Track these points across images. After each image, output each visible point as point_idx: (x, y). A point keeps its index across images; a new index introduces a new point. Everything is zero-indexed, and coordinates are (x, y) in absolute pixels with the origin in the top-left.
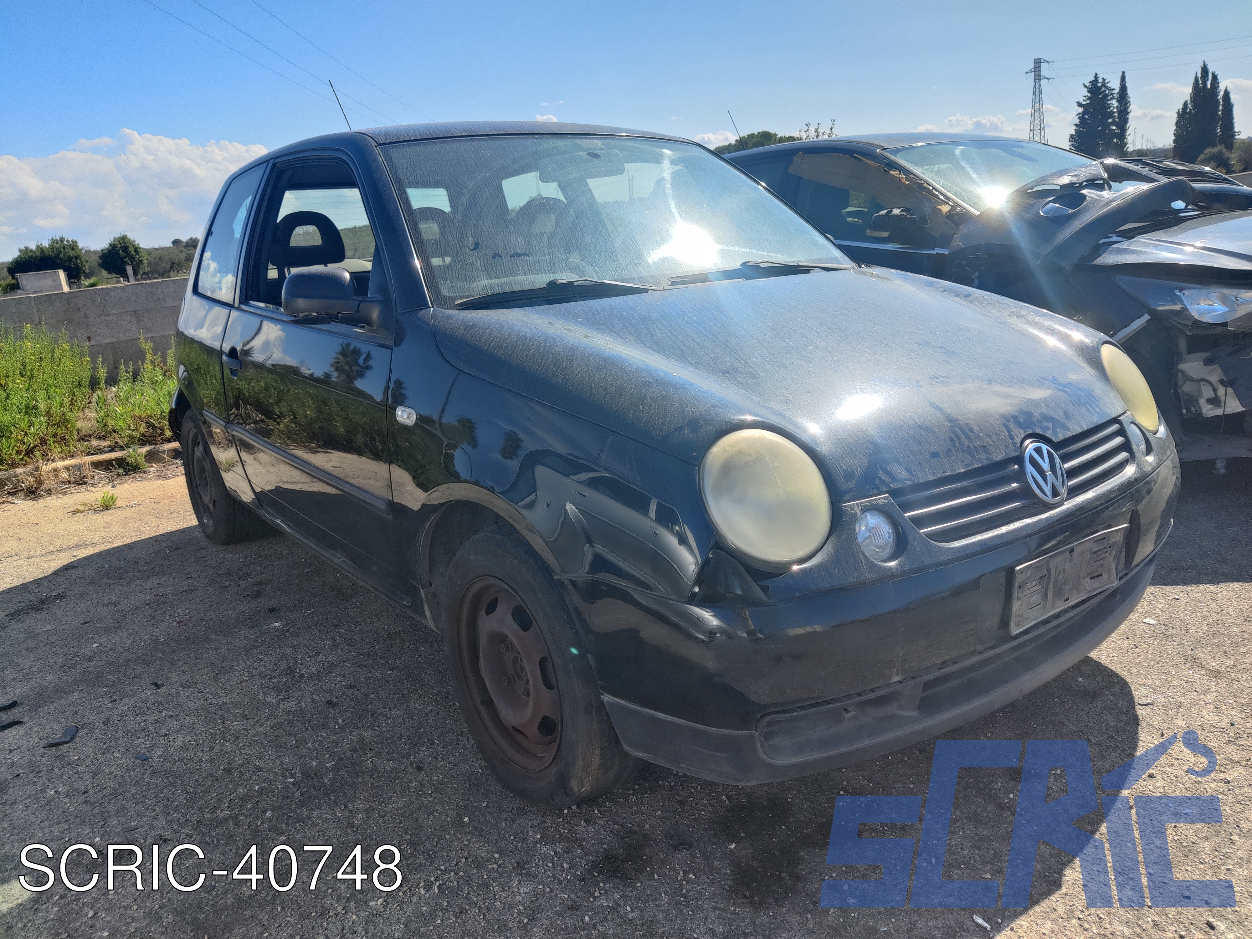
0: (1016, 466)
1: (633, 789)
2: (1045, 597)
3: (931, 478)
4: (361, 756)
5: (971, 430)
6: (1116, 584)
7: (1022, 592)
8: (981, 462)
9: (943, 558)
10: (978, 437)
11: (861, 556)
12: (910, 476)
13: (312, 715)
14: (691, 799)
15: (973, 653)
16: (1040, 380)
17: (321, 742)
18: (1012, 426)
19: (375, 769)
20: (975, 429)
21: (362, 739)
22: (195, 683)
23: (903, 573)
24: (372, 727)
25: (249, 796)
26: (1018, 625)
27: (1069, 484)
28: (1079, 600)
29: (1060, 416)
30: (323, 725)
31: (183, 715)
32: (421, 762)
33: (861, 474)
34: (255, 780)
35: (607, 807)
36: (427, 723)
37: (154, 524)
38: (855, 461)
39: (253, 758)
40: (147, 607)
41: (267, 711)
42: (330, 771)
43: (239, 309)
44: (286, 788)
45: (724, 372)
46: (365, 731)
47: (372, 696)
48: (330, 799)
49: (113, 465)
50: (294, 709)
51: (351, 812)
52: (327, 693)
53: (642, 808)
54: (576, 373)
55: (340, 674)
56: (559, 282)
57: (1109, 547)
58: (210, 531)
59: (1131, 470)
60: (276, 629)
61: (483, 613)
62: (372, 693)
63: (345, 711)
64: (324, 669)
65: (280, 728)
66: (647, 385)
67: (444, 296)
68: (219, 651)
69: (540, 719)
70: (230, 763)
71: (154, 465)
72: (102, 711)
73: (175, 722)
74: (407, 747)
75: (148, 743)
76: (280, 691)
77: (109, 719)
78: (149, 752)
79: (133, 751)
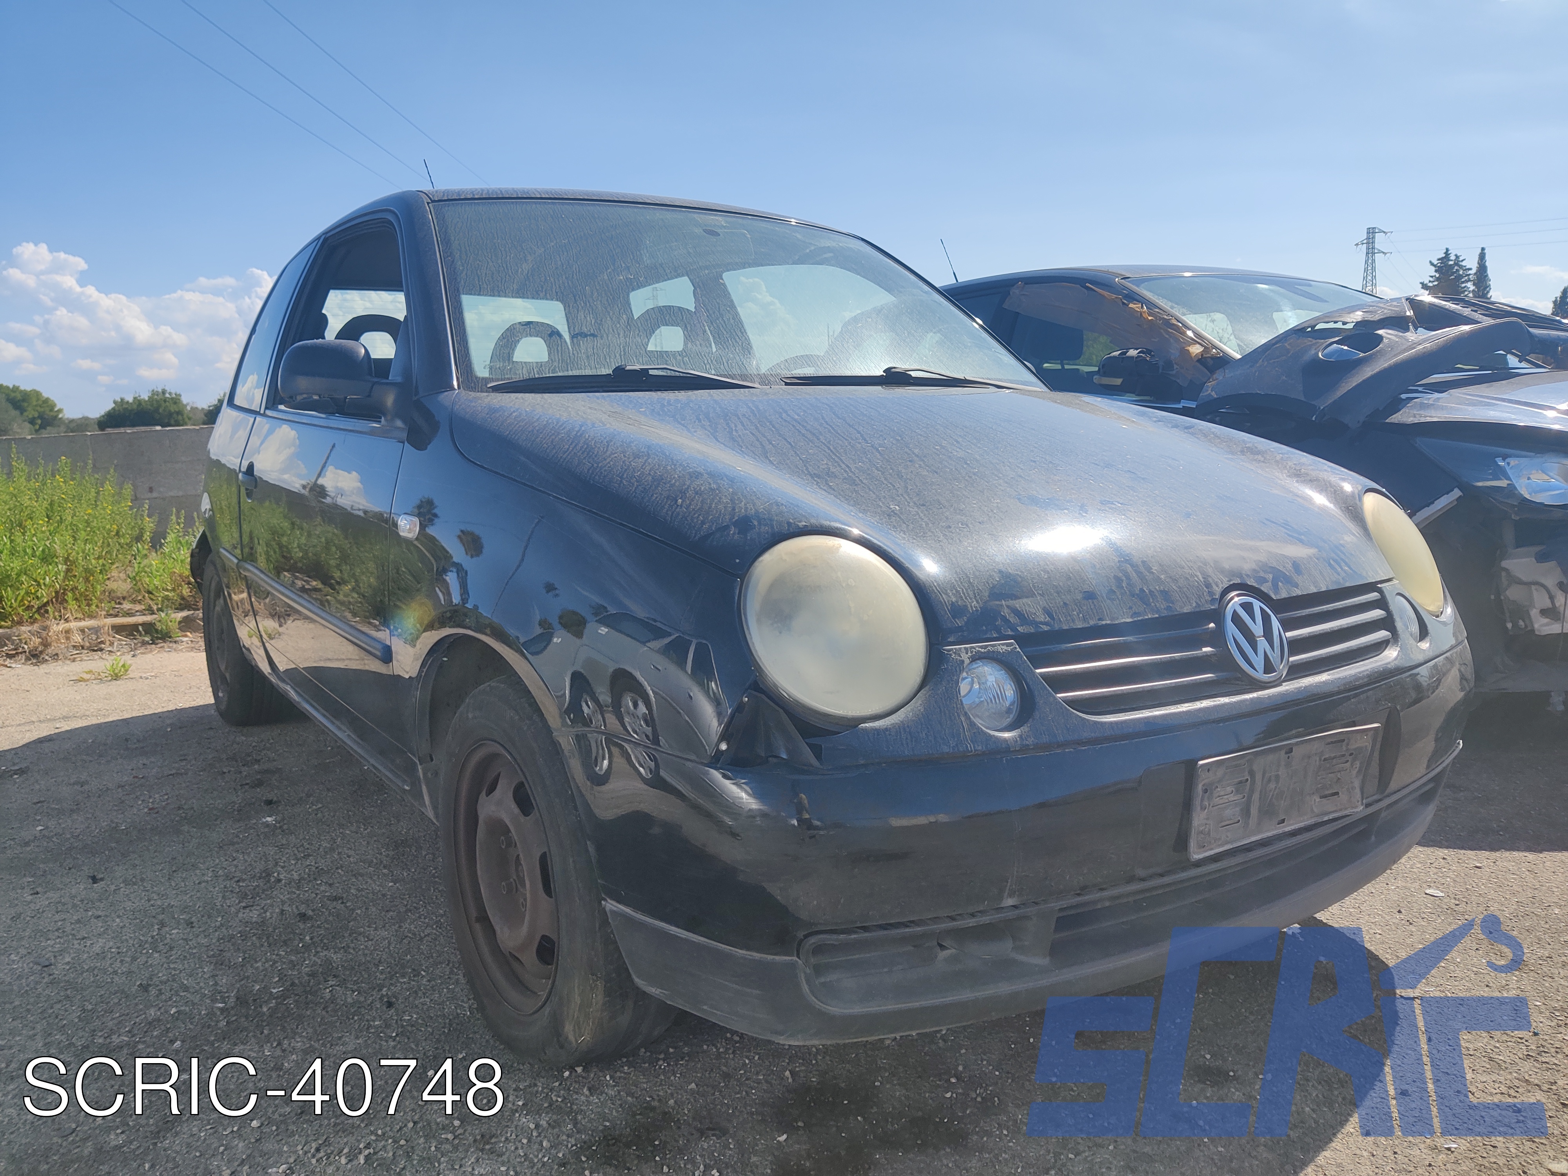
0: (1212, 625)
1: (667, 1053)
2: (1247, 812)
3: (1080, 625)
4: (319, 984)
5: (1149, 569)
6: (1363, 810)
7: (1208, 799)
8: (1158, 611)
9: (1087, 735)
10: (1158, 579)
11: (963, 719)
12: (1048, 619)
13: (275, 929)
14: (742, 1072)
17: (275, 962)
18: (1211, 572)
19: (333, 1000)
20: (1155, 569)
21: (328, 962)
22: (142, 880)
23: (1024, 748)
24: (346, 949)
25: (159, 1020)
26: (1202, 846)
27: (1291, 659)
28: (1302, 825)
29: (1288, 569)
30: (285, 942)
31: (113, 915)
32: (395, 997)
33: (977, 610)
34: (175, 1002)
35: (625, 1073)
36: (419, 948)
37: (165, 698)
38: (971, 593)
39: (182, 975)
40: (120, 790)
41: (220, 919)
42: (274, 998)
43: (264, 415)
44: (211, 1014)
45: (813, 476)
46: (335, 952)
47: (359, 912)
48: (262, 1033)
49: (138, 631)
50: (254, 920)
51: (284, 1051)
52: (303, 903)
53: (672, 1078)
54: (608, 460)
55: (326, 883)
56: (628, 368)
57: (1351, 754)
58: (223, 707)
59: (1391, 655)
60: (267, 825)
61: (484, 793)
62: (360, 908)
63: (319, 927)
64: (309, 875)
65: (228, 941)
66: (697, 475)
67: (476, 378)
68: (186, 845)
69: (538, 938)
70: (151, 979)
71: (189, 634)
72: (17, 905)
73: (100, 924)
74: (383, 976)
75: (58, 946)
76: (244, 897)
77: (21, 914)
78: (55, 957)
79: (36, 955)
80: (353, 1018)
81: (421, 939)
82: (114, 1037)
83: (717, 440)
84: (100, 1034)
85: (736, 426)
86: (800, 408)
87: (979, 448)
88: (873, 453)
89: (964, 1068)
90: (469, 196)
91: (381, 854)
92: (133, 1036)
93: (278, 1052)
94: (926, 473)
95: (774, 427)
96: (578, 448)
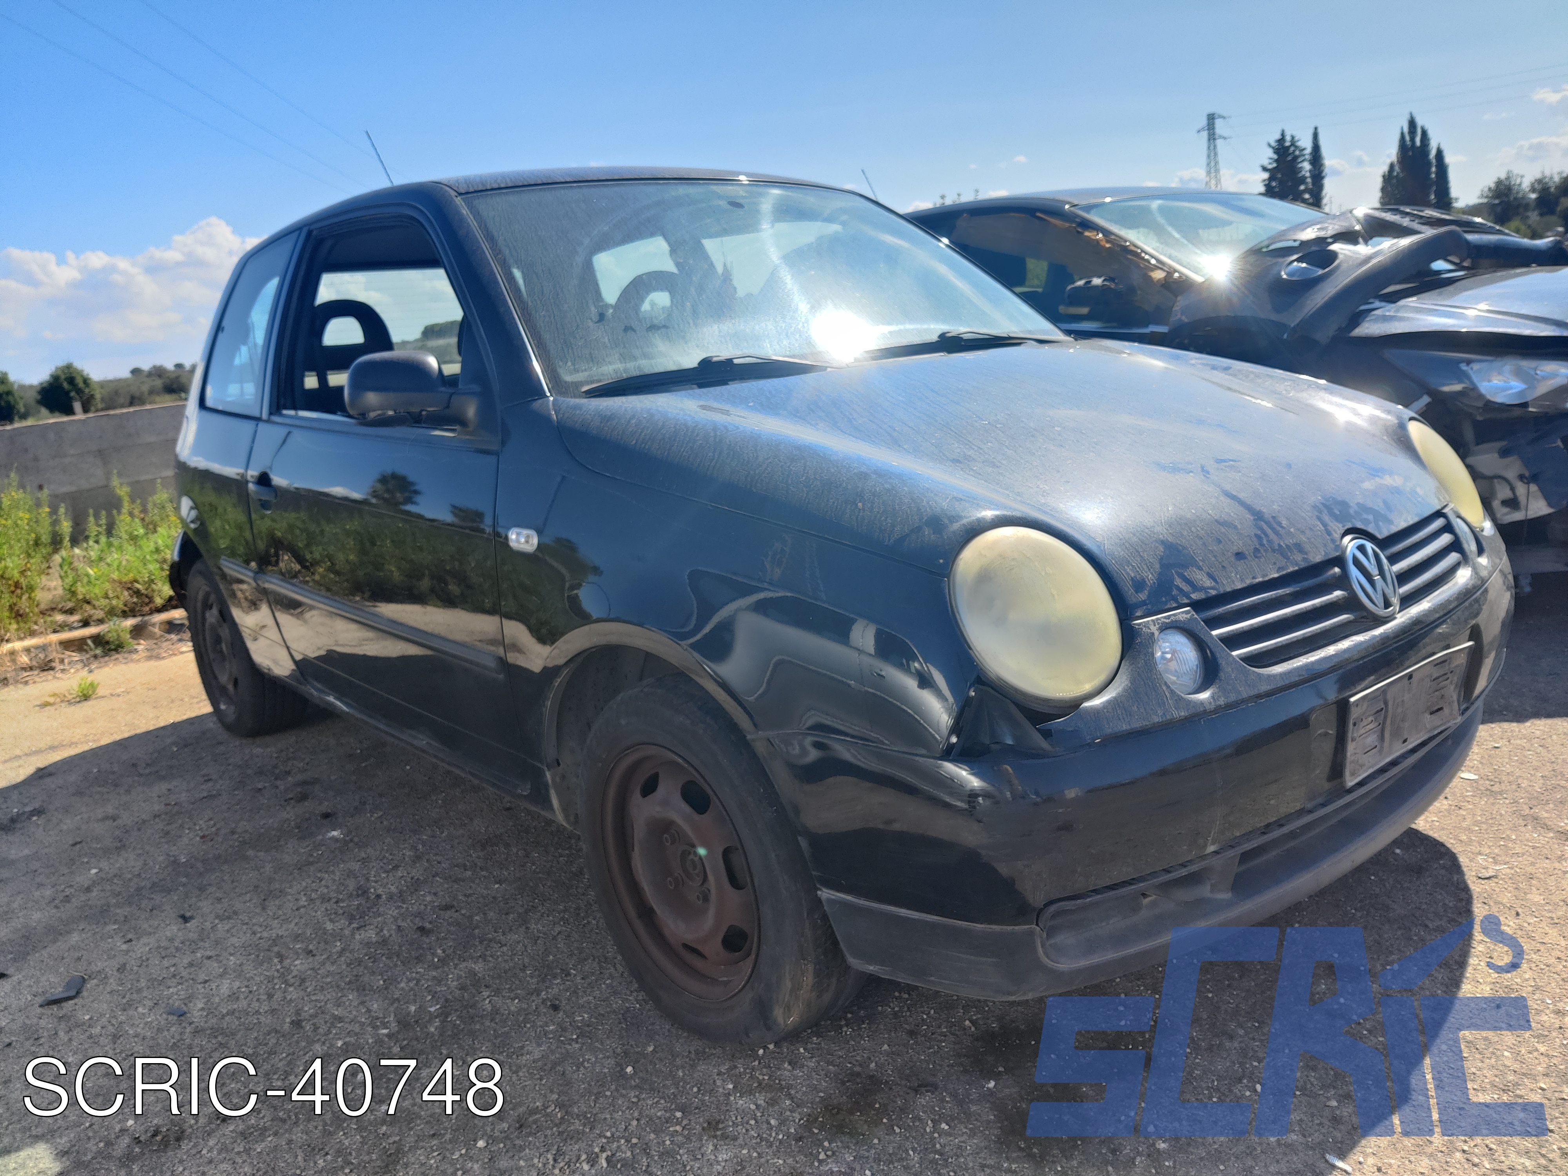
0: (1337, 570)
1: (845, 1019)
2: (1382, 738)
3: (1239, 586)
4: (474, 996)
5: (1280, 524)
6: (1459, 720)
7: (1358, 730)
8: (1297, 564)
9: (1264, 688)
10: (1289, 533)
11: (1164, 688)
12: (1213, 584)
13: (401, 946)
14: (924, 1027)
17: (418, 981)
18: (1326, 518)
19: (496, 1011)
20: (1284, 523)
21: (472, 974)
22: (235, 913)
24: (483, 957)
26: (1353, 774)
27: (1402, 590)
28: (1419, 741)
30: (417, 958)
31: (225, 954)
32: (557, 999)
33: (1154, 583)
34: (336, 1034)
35: (815, 1044)
36: (557, 948)
37: (151, 715)
38: (1145, 567)
39: (328, 1006)
40: (157, 820)
41: (338, 944)
42: (436, 1017)
43: (268, 422)
46: (475, 963)
47: (477, 918)
48: (441, 1054)
49: (88, 645)
50: (374, 940)
52: (415, 917)
54: (764, 467)
55: (430, 892)
56: (715, 359)
57: (1451, 672)
58: (231, 719)
59: (1466, 576)
60: (336, 840)
61: (637, 794)
62: (477, 914)
63: (445, 938)
64: (407, 887)
66: (864, 476)
68: (262, 870)
69: (724, 929)
70: (300, 1015)
71: (141, 643)
72: (115, 955)
73: (216, 965)
74: (535, 980)
75: (182, 993)
76: (352, 918)
77: (125, 964)
78: (185, 1004)
79: (164, 1005)
80: (525, 1026)
81: (554, 938)
91: (471, 856)
96: (724, 454)
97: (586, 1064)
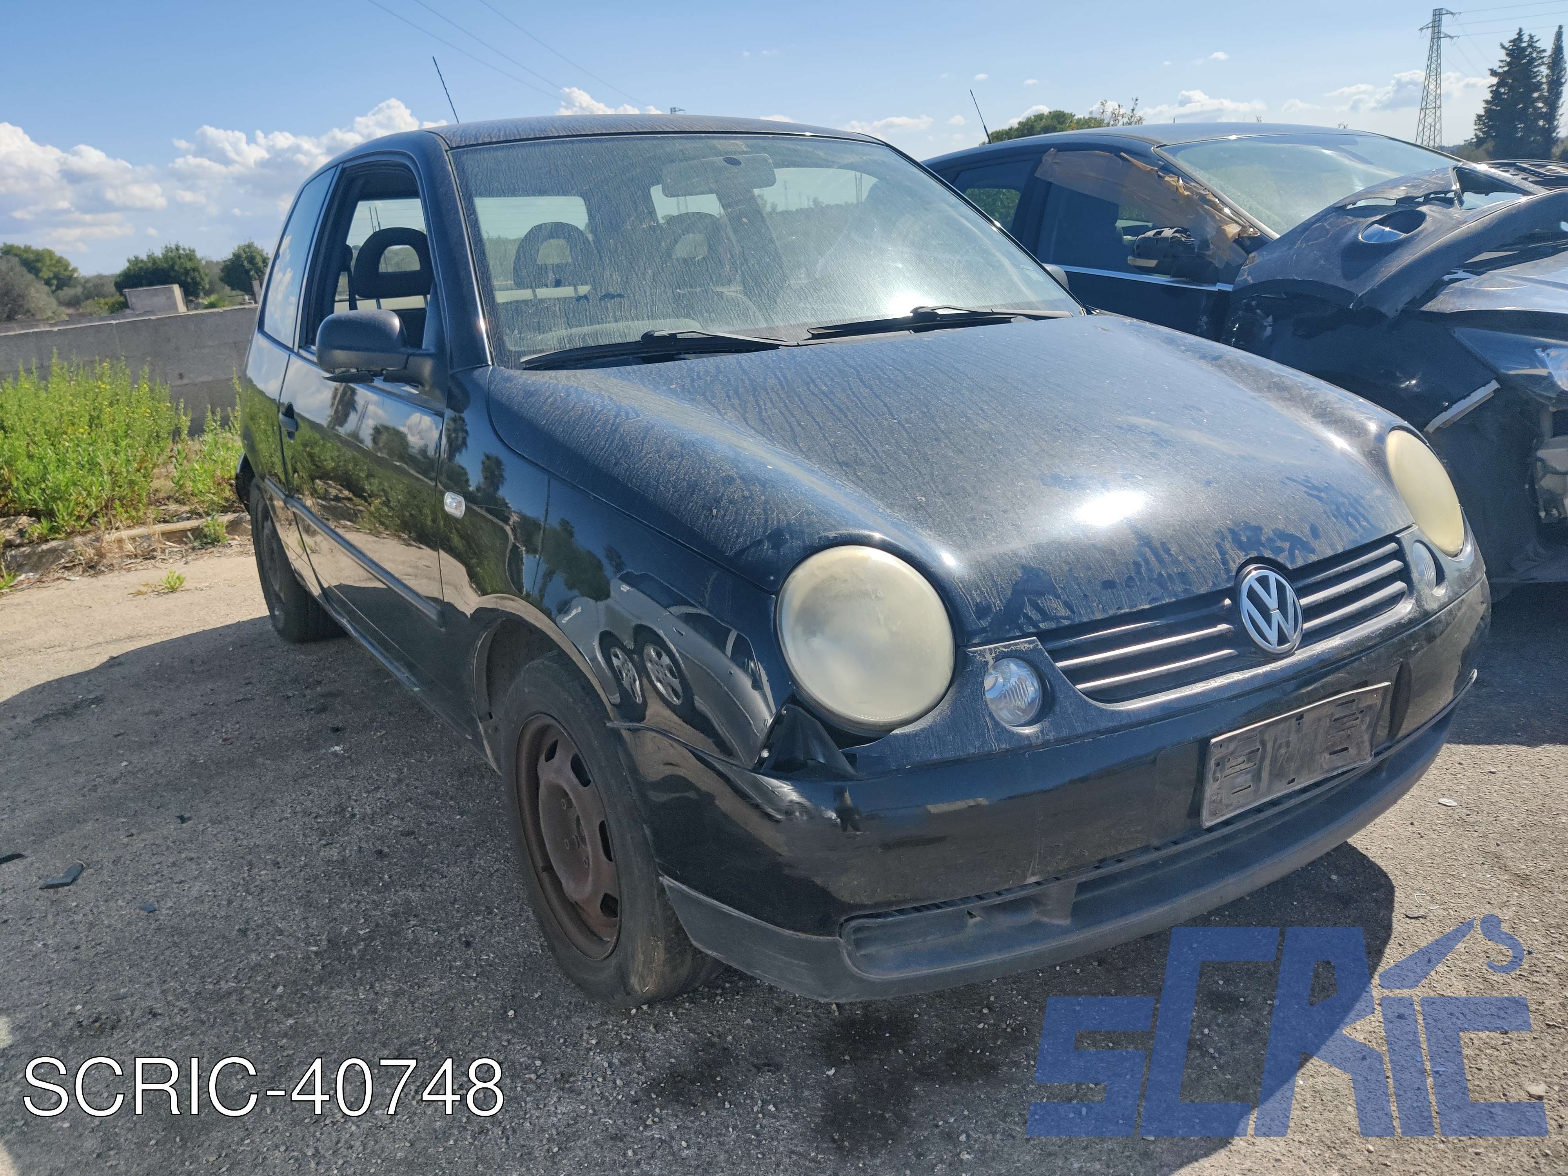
0: (1227, 602)
1: (723, 988)
2: (1257, 777)
3: (1099, 616)
4: (402, 924)
5: (1167, 551)
6: (1369, 760)
7: (1221, 770)
8: (1175, 595)
9: (1104, 724)
10: (1176, 562)
11: (988, 719)
12: (1069, 613)
13: (355, 868)
14: (792, 1006)
15: (1146, 849)
16: (1286, 481)
17: (359, 902)
18: (1228, 545)
19: (416, 941)
20: (1174, 550)
21: (408, 901)
22: (227, 818)
23: (1046, 743)
24: (422, 886)
25: (261, 966)
26: (1214, 814)
27: (1307, 625)
28: (1311, 782)
29: (1305, 533)
30: (366, 881)
31: (205, 857)
32: (472, 936)
33: (1000, 610)
34: (273, 946)
35: (686, 1009)
36: (490, 885)
37: (223, 613)
38: (995, 592)
39: (276, 918)
40: (193, 718)
41: (303, 859)
42: (363, 940)
43: (298, 355)
44: (307, 958)
45: (842, 464)
46: (413, 891)
47: (431, 847)
48: (355, 976)
49: (187, 537)
50: (335, 858)
51: (377, 994)
52: (378, 839)
53: (729, 1013)
54: (644, 461)
55: (398, 817)
56: (657, 334)
57: (1362, 712)
58: (280, 625)
59: (1405, 609)
60: (335, 754)
61: (542, 758)
62: (432, 843)
63: (395, 864)
64: (381, 809)
65: (314, 882)
66: (729, 481)
67: (509, 351)
68: (263, 778)
69: (601, 896)
70: (247, 923)
71: (236, 537)
72: (115, 848)
73: (194, 867)
74: (459, 915)
75: (159, 890)
76: (324, 833)
77: (120, 857)
78: (158, 902)
79: (140, 900)
80: (436, 959)
81: (491, 875)
82: (223, 983)
83: (746, 421)
84: (209, 980)
85: (765, 404)
86: (827, 375)
87: (1004, 417)
88: (899, 432)
89: (996, 998)
90: (487, 140)
91: (446, 784)
92: (239, 981)
93: (372, 996)
94: (951, 454)
95: (802, 403)
96: (614, 445)
97: (476, 1003)
